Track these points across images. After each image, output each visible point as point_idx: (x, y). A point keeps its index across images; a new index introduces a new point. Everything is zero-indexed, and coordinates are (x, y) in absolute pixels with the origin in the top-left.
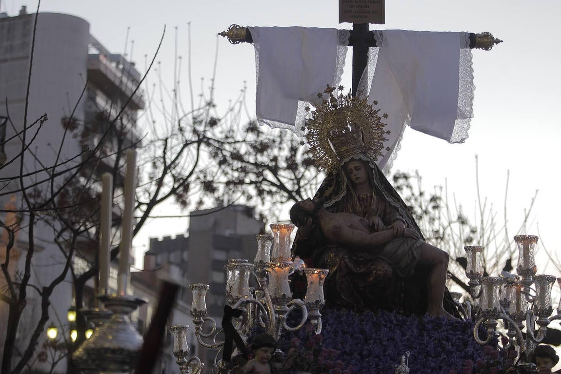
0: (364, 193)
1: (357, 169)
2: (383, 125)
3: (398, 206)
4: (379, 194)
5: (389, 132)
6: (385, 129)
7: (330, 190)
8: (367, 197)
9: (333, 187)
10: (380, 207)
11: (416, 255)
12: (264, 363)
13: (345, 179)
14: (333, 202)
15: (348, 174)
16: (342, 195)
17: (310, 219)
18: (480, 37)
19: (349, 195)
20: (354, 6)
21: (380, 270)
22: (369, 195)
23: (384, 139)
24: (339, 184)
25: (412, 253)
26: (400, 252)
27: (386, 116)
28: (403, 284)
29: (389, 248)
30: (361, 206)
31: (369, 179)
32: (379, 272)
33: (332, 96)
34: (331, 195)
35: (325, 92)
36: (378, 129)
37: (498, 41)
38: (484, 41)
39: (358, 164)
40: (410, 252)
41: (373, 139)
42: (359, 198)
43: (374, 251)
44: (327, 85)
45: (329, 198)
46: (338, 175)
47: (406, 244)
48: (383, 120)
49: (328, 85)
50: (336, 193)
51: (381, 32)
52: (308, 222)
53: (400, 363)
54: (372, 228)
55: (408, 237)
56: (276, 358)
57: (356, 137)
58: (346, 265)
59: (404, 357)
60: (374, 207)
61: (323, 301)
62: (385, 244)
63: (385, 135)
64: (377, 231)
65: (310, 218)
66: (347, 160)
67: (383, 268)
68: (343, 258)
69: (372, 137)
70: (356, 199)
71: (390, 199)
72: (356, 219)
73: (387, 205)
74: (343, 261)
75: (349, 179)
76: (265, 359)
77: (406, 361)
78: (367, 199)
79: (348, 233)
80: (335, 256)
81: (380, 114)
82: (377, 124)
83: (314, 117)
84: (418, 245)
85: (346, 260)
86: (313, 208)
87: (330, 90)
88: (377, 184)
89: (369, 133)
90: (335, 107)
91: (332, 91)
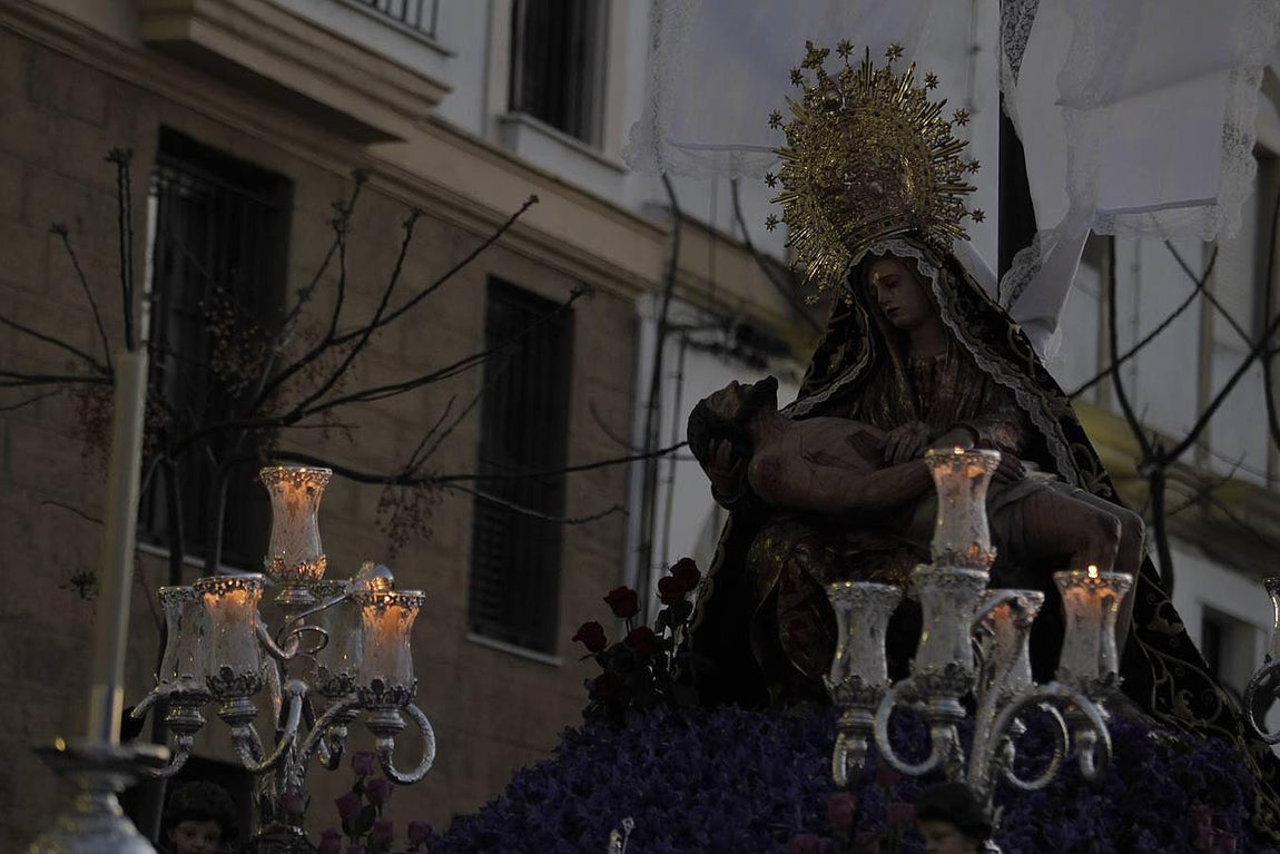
0: (926, 354)
1: (889, 284)
2: (959, 146)
3: (1015, 383)
6: (964, 156)
7: (841, 351)
8: (933, 364)
9: (846, 342)
10: (968, 391)
13: (867, 316)
14: (835, 387)
15: (874, 301)
16: (860, 366)
17: (726, 445)
19: (880, 363)
22: (936, 358)
23: (964, 189)
24: (855, 333)
33: (821, 74)
34: (842, 365)
35: (807, 65)
36: (947, 159)
39: (889, 269)
41: (935, 189)
44: (808, 42)
45: (833, 378)
46: (854, 307)
48: (957, 133)
49: (809, 45)
52: (719, 452)
54: (881, 459)
58: (806, 576)
59: (614, 836)
60: (946, 393)
63: (964, 177)
64: (890, 464)
65: (725, 441)
66: (856, 260)
68: (794, 551)
69: (931, 185)
70: (898, 373)
71: (991, 367)
72: (839, 433)
74: (792, 562)
75: (880, 314)
78: (931, 372)
80: (775, 545)
81: (947, 115)
82: (943, 145)
83: (791, 143)
84: (1011, 497)
85: (805, 559)
86: (736, 409)
87: (815, 57)
88: (952, 324)
89: (924, 173)
90: (831, 105)
91: (820, 60)
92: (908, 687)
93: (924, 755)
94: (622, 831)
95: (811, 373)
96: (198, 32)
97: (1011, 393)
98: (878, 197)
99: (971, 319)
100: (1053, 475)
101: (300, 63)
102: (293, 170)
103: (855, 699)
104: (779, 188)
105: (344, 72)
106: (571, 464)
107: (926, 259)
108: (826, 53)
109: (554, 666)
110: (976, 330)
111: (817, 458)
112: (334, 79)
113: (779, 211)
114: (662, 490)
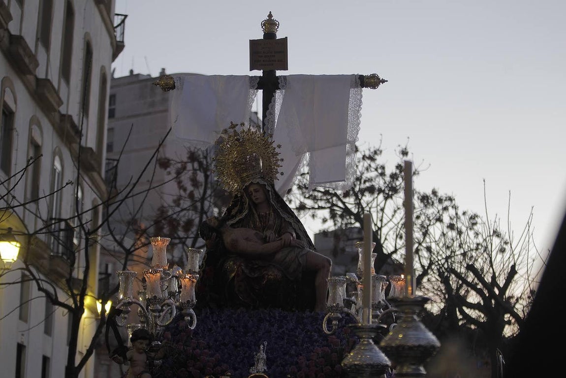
0: (264, 211)
1: (256, 191)
2: (277, 154)
3: (291, 221)
4: (275, 211)
5: (282, 160)
6: (279, 157)
7: (236, 209)
8: (266, 214)
9: (238, 206)
10: (277, 222)
11: (301, 262)
12: (141, 353)
13: (247, 200)
14: (237, 219)
15: (249, 195)
16: (245, 214)
18: (367, 78)
19: (250, 213)
20: (262, 56)
21: (271, 275)
22: (267, 212)
23: (278, 166)
24: (242, 204)
25: (298, 260)
26: (288, 259)
27: (279, 146)
28: (295, 287)
29: (279, 256)
30: (261, 222)
31: (267, 199)
32: (270, 277)
33: (235, 131)
34: (237, 213)
35: (230, 128)
36: (274, 157)
37: (383, 81)
38: (372, 82)
39: (256, 187)
40: (297, 259)
41: (270, 165)
42: (259, 215)
43: (267, 259)
45: (234, 216)
46: (242, 196)
47: (293, 252)
49: (232, 123)
50: (240, 211)
51: (285, 77)
53: (258, 351)
54: (265, 240)
55: (294, 247)
56: (152, 349)
57: (254, 165)
58: (243, 272)
59: (262, 347)
60: (271, 222)
61: (195, 301)
62: (275, 253)
63: (279, 163)
64: (269, 242)
66: (247, 184)
67: (273, 274)
68: (240, 266)
70: (256, 216)
71: (284, 216)
72: (251, 233)
73: (283, 220)
74: (240, 268)
75: (250, 199)
76: (141, 349)
77: (264, 349)
78: (266, 216)
79: (244, 245)
80: (234, 263)
81: (274, 145)
82: (273, 153)
83: (221, 150)
84: (304, 253)
85: (243, 267)
86: (216, 224)
87: (233, 126)
88: (273, 203)
89: (267, 160)
90: (238, 140)
91: (235, 127)
94: (264, 345)
97: (290, 224)
98: (254, 166)
104: (216, 162)
107: (268, 185)
108: (237, 125)
111: (247, 239)
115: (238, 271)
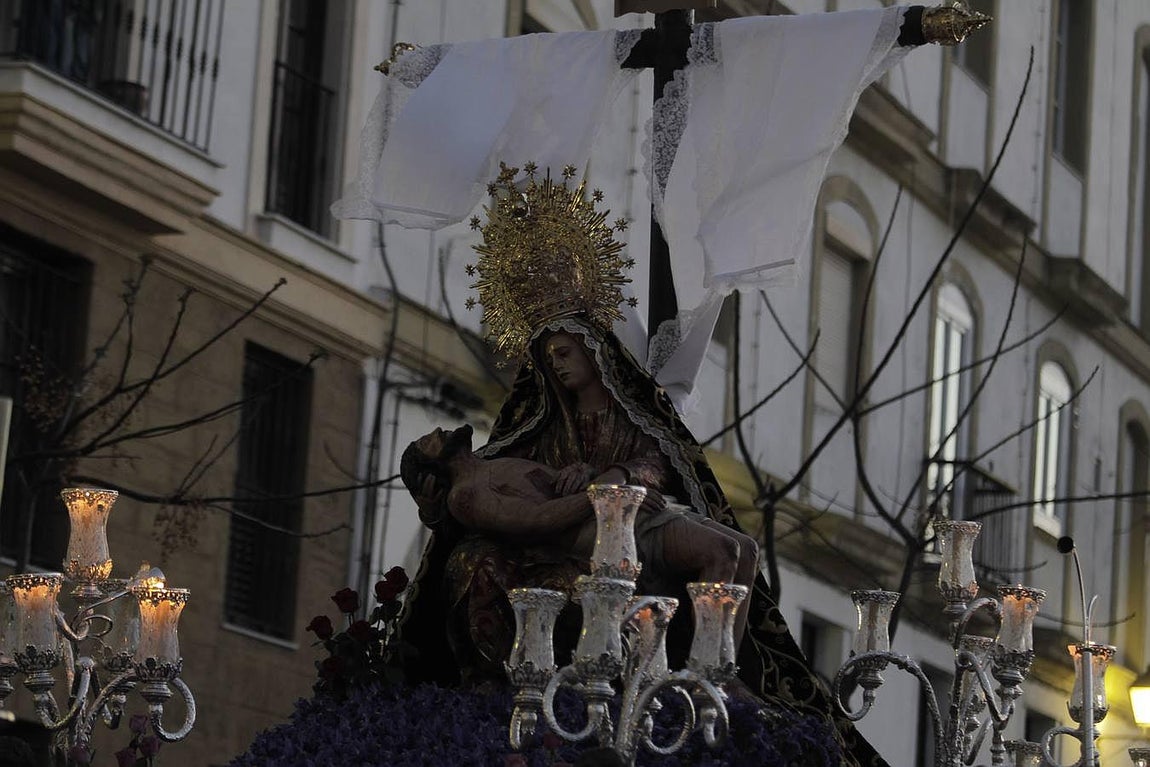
0: (590, 409)
1: (562, 354)
2: (618, 247)
3: (658, 434)
4: (618, 408)
6: (623, 255)
7: (523, 406)
8: (596, 418)
9: (528, 399)
10: (622, 438)
13: (544, 379)
14: (517, 434)
15: (550, 367)
16: (538, 418)
17: (431, 478)
18: (929, 15)
19: (554, 415)
22: (598, 413)
23: (622, 281)
24: (536, 393)
30: (580, 439)
31: (597, 377)
33: (511, 188)
34: (523, 417)
35: (500, 180)
36: (609, 257)
39: (563, 342)
41: (599, 280)
42: (578, 422)
44: (502, 163)
45: (516, 427)
46: (533, 371)
48: (617, 237)
49: (502, 165)
52: (425, 485)
54: (550, 491)
57: (555, 280)
58: (491, 581)
62: (579, 525)
63: (622, 272)
64: (560, 496)
65: (430, 475)
66: (535, 335)
68: (482, 563)
69: (597, 277)
70: (567, 424)
71: (639, 421)
73: (639, 432)
74: (481, 571)
78: (594, 424)
80: (467, 559)
81: (610, 222)
82: (606, 246)
83: (486, 242)
84: (654, 523)
85: (491, 569)
86: (439, 450)
87: (508, 174)
88: (610, 387)
89: (591, 267)
90: (519, 212)
91: (510, 177)
92: (571, 671)
93: (582, 726)
95: (499, 424)
96: (21, 144)
97: (655, 442)
98: (555, 285)
99: (626, 383)
100: (688, 507)
101: (101, 170)
102: (93, 255)
103: (528, 680)
104: (477, 276)
105: (136, 178)
106: (309, 490)
107: (591, 335)
108: (516, 171)
109: (290, 650)
110: (629, 392)
111: (502, 490)
112: (128, 184)
113: (476, 294)
114: (380, 512)
115: (476, 578)
